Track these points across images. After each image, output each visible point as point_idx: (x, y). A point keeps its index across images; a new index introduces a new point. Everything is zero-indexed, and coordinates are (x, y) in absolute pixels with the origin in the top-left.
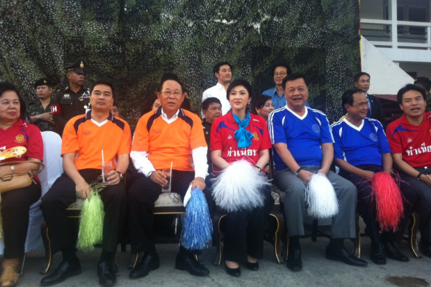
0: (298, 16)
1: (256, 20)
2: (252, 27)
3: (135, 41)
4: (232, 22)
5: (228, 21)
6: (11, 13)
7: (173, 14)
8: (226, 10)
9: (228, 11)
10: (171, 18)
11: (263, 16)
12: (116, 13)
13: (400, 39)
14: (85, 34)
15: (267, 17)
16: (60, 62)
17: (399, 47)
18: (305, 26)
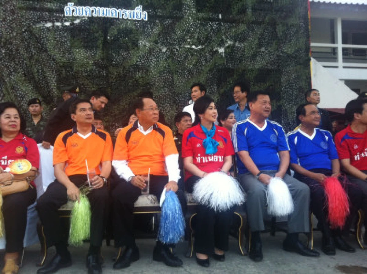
0: (256, 41)
1: (220, 45)
2: (217, 51)
3: (117, 66)
4: (200, 47)
5: (197, 46)
6: (11, 43)
7: (149, 41)
8: (194, 37)
9: (196, 37)
10: (148, 44)
11: (227, 42)
12: (100, 42)
13: (345, 60)
14: (74, 59)
15: (230, 42)
16: (53, 84)
17: (344, 67)
18: (263, 49)
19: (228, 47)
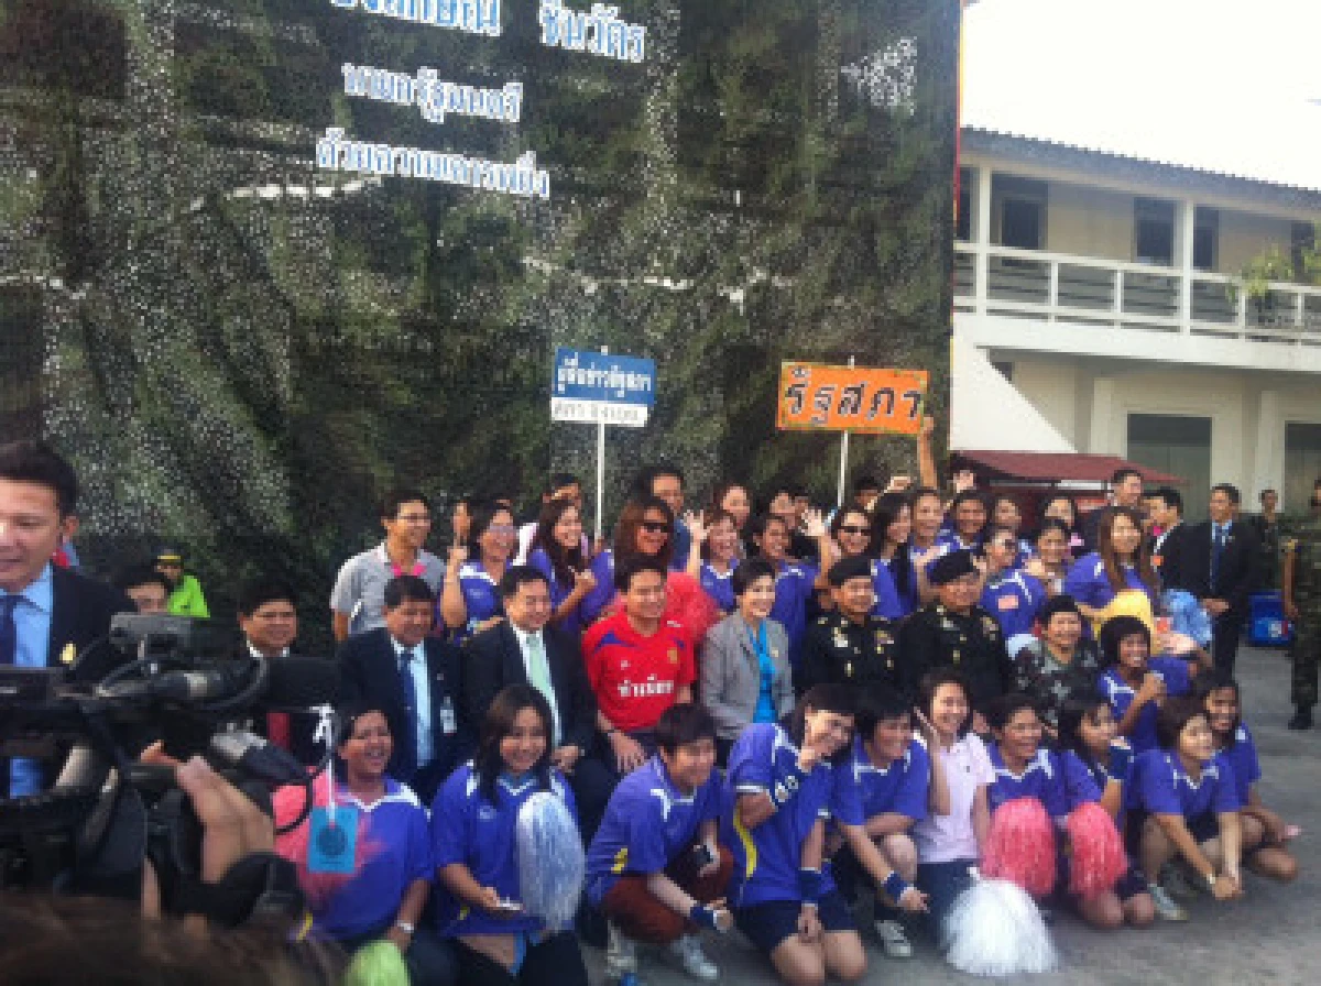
0: (825, 278)
1: (734, 282)
2: (726, 298)
3: (463, 327)
4: (682, 285)
5: (676, 281)
7: (551, 261)
8: (670, 254)
9: (675, 256)
10: (547, 268)
11: (752, 274)
12: (421, 254)
15: (759, 275)
17: (992, 312)
18: (838, 301)
19: (756, 288)
